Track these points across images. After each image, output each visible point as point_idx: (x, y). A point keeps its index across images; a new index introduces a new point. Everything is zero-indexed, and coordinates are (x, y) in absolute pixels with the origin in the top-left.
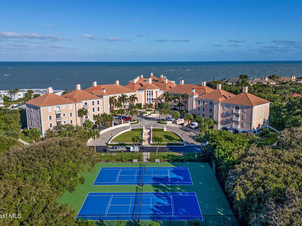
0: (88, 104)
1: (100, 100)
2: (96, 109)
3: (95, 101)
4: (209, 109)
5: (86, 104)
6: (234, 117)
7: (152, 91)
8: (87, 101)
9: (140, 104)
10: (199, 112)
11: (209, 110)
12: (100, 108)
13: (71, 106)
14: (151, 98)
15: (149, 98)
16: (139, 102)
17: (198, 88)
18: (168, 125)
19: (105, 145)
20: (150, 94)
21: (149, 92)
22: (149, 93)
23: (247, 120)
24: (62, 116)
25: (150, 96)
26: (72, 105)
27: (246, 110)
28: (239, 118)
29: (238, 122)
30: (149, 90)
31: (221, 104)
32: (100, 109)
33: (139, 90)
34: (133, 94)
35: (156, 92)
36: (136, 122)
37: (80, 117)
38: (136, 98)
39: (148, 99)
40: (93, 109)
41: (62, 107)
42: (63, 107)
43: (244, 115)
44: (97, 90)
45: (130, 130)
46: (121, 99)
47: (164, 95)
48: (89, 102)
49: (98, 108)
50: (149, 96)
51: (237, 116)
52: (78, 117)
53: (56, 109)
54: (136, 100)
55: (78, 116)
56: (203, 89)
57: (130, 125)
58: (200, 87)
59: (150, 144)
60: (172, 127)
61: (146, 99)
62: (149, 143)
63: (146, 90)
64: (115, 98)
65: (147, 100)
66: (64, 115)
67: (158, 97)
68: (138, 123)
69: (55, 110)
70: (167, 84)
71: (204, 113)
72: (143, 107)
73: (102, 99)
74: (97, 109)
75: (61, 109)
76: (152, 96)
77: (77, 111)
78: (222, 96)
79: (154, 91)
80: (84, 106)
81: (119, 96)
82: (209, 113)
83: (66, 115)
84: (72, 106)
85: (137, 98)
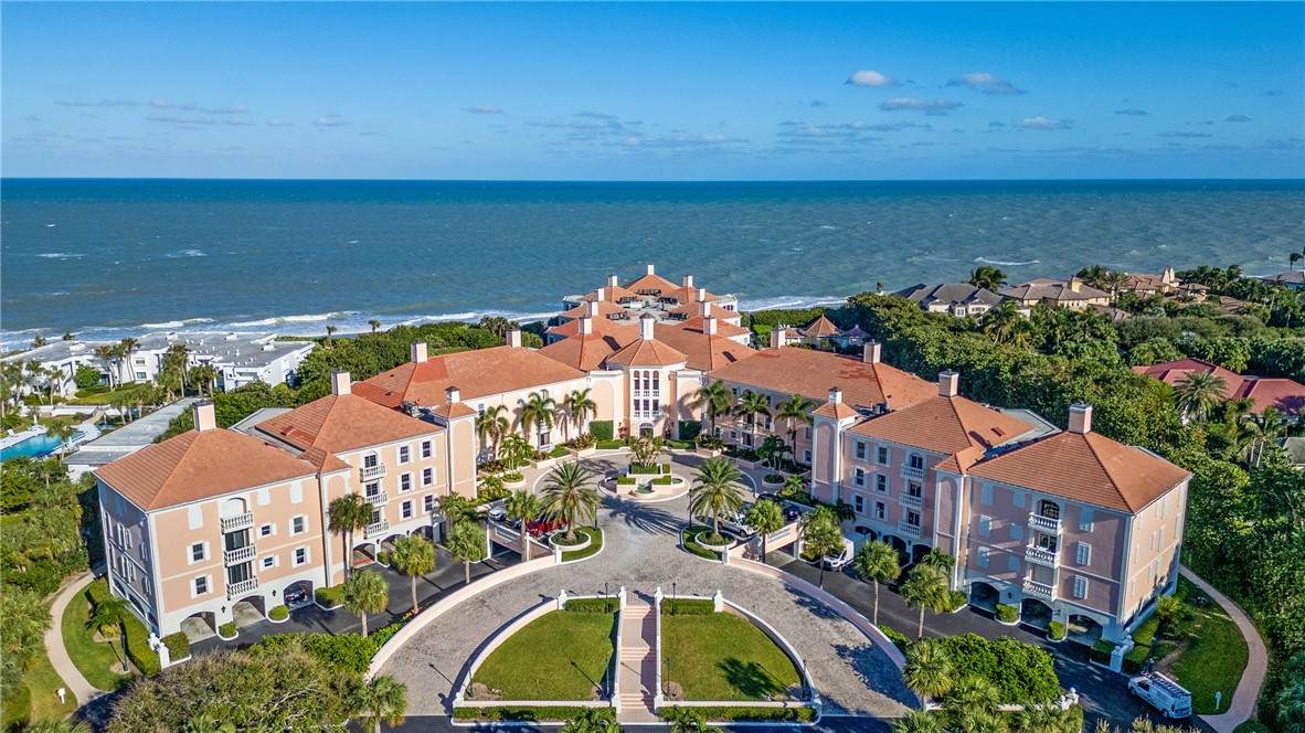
0: (379, 461)
1: (436, 439)
2: (416, 479)
3: (415, 445)
4: (906, 482)
5: (371, 461)
6: (1031, 546)
7: (656, 374)
8: (378, 450)
9: (605, 423)
10: (861, 490)
11: (906, 488)
12: (434, 472)
13: (298, 490)
14: (651, 398)
15: (642, 398)
16: (601, 417)
17: (844, 368)
18: (728, 563)
19: (440, 711)
20: (646, 382)
21: (641, 375)
22: (642, 379)
23: (1096, 566)
24: (255, 536)
25: (647, 393)
26: (303, 483)
27: (1093, 524)
28: (1058, 554)
29: (1051, 571)
30: (642, 371)
31: (969, 479)
32: (434, 476)
33: (603, 366)
34: (578, 385)
35: (673, 377)
36: (588, 543)
37: (336, 534)
38: (590, 404)
39: (637, 403)
40: (406, 478)
41: (254, 497)
42: (263, 495)
43: (1081, 543)
44: (430, 379)
45: (561, 608)
46: (529, 412)
47: (705, 392)
48: (386, 453)
49: (427, 472)
50: (642, 393)
51: (1050, 543)
52: (329, 535)
53: (227, 507)
54: (590, 413)
55: (331, 527)
56: (869, 377)
57: (559, 562)
58: (854, 369)
59: (651, 709)
60: (750, 582)
61: (632, 402)
62: (649, 700)
63: (632, 371)
64: (501, 414)
65: (632, 406)
66: (266, 530)
67: (679, 398)
68: (595, 548)
69: (221, 516)
70: (716, 337)
71: (882, 497)
72: (616, 434)
73: (442, 434)
74: (422, 478)
75: (248, 509)
76: (656, 394)
77: (326, 509)
78: (971, 438)
79: (664, 372)
80: (361, 470)
81: (520, 401)
82: (905, 504)
83: (274, 530)
84: (305, 488)
85: (594, 405)
